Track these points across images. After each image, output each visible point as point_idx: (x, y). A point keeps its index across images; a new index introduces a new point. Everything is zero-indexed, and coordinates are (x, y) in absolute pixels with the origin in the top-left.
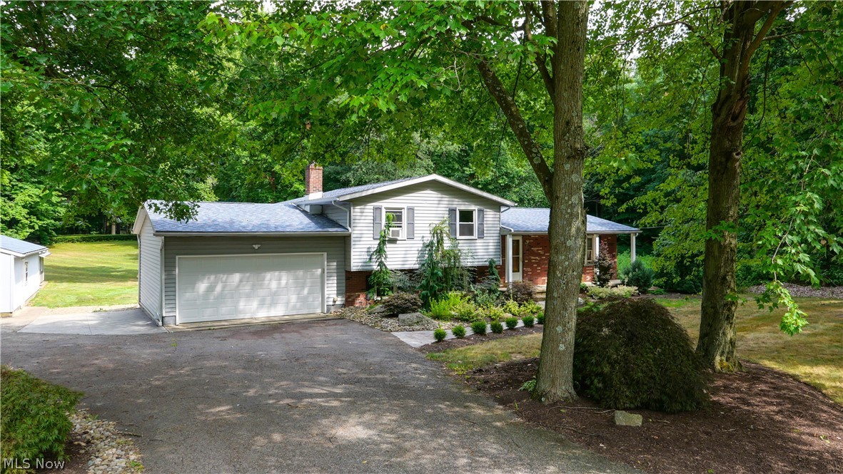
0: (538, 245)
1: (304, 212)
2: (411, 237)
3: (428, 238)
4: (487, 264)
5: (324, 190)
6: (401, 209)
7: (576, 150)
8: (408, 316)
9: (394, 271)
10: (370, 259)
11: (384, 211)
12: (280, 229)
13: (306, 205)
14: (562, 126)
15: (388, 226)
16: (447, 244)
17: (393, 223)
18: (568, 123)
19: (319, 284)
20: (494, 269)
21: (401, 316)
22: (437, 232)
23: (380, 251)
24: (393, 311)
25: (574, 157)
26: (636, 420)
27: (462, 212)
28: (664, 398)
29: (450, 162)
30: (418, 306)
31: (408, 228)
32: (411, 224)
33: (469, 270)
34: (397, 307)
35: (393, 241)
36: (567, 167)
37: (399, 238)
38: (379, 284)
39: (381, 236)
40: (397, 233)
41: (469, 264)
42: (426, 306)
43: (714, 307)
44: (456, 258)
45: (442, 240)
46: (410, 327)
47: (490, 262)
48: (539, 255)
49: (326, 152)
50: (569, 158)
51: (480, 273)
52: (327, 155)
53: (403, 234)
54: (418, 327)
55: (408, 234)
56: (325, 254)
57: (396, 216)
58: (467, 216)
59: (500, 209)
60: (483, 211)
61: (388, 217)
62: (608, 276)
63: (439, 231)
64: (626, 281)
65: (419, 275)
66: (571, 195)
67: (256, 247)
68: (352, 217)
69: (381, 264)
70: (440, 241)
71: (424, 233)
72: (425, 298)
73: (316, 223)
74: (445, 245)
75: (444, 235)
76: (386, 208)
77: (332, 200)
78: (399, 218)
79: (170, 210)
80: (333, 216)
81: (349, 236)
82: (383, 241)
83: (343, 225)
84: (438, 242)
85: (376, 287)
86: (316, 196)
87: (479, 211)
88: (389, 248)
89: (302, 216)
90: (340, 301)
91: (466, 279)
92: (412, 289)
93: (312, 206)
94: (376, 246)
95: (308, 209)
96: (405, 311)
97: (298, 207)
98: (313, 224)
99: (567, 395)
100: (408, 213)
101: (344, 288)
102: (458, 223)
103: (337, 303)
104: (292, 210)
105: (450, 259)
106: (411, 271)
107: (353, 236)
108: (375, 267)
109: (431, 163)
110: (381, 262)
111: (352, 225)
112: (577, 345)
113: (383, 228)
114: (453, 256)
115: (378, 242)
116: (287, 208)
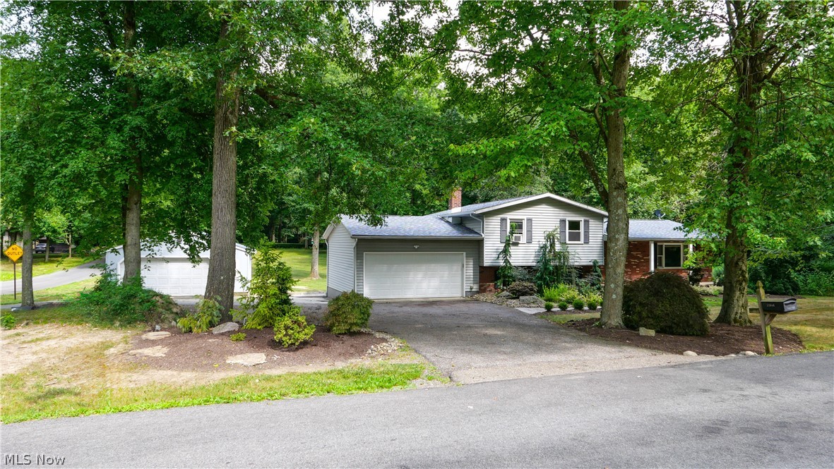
0: (637, 250)
1: (448, 222)
2: (529, 241)
3: (543, 241)
4: (591, 263)
5: (463, 205)
6: (522, 220)
7: (619, 184)
8: (527, 297)
9: (517, 267)
10: (498, 257)
11: (508, 221)
12: (433, 235)
13: (449, 217)
14: (611, 171)
15: (512, 233)
16: (558, 247)
17: (516, 231)
18: (614, 170)
19: (460, 276)
20: (597, 268)
21: (521, 298)
22: (550, 238)
23: (505, 251)
24: (517, 294)
25: (618, 188)
26: (652, 333)
27: (571, 223)
28: (674, 325)
29: (567, 178)
30: (534, 291)
31: (527, 234)
32: (530, 231)
33: (575, 268)
34: (518, 291)
35: (516, 244)
36: (615, 193)
37: (520, 242)
38: (505, 276)
39: (507, 240)
40: (519, 238)
41: (576, 264)
42: (540, 292)
43: (730, 283)
44: (566, 258)
45: (554, 244)
46: (528, 304)
47: (594, 262)
48: (638, 258)
49: (472, 181)
50: (615, 188)
51: (584, 271)
52: (472, 184)
53: (523, 239)
54: (533, 305)
55: (527, 240)
56: (465, 253)
57: (517, 226)
58: (574, 225)
59: (603, 220)
60: (588, 221)
61: (511, 226)
62: (699, 277)
63: (551, 237)
64: (717, 281)
65: (536, 271)
66: (618, 209)
67: (416, 247)
68: (485, 226)
69: (506, 261)
70: (552, 245)
71: (539, 239)
72: (540, 286)
73: (458, 230)
74: (556, 248)
75: (556, 240)
76: (510, 219)
77: (470, 213)
78: (520, 227)
79: (368, 220)
80: (470, 226)
81: (483, 240)
82: (508, 244)
83: (478, 232)
84: (551, 245)
85: (502, 279)
86: (457, 210)
87: (585, 221)
88: (512, 249)
89: (446, 225)
90: (476, 288)
91: (574, 275)
92: (530, 280)
93: (453, 217)
94: (503, 248)
95: (450, 220)
96: (524, 294)
97: (443, 218)
98: (455, 231)
99: (617, 324)
100: (527, 223)
101: (478, 279)
102: (567, 231)
103: (473, 290)
104: (439, 221)
105: (560, 259)
106: (529, 267)
107: (485, 240)
108: (502, 263)
109: (550, 180)
110: (507, 259)
111: (485, 232)
112: (625, 297)
113: (508, 234)
114: (562, 256)
115: (504, 245)
116: (435, 220)
